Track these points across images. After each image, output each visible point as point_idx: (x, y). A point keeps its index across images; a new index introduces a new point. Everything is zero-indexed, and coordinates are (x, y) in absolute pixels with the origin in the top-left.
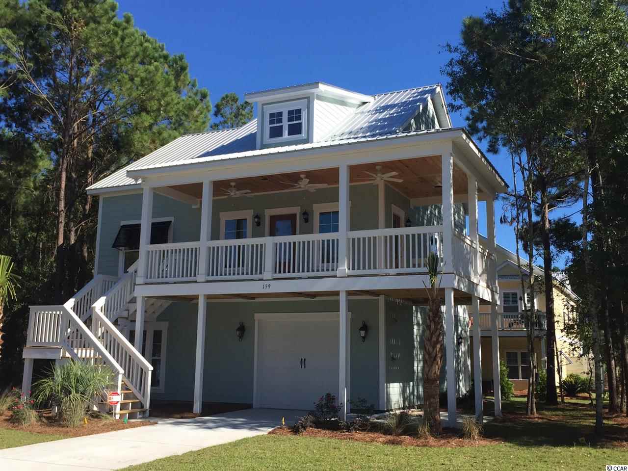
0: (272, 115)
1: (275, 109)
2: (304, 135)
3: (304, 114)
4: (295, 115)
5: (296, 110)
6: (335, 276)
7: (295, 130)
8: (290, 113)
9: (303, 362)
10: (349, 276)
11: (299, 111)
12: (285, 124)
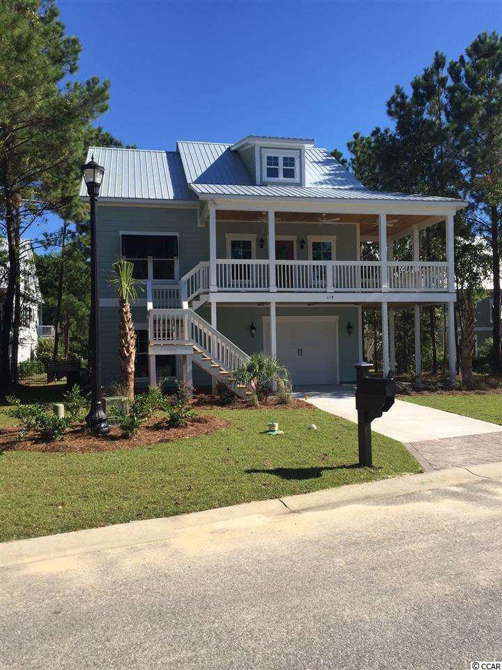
0: (269, 158)
1: (273, 153)
2: (297, 179)
3: (297, 162)
4: (289, 161)
5: (290, 158)
6: (381, 292)
7: (289, 173)
8: (285, 159)
9: (300, 352)
10: (389, 292)
11: (292, 159)
12: (281, 167)
